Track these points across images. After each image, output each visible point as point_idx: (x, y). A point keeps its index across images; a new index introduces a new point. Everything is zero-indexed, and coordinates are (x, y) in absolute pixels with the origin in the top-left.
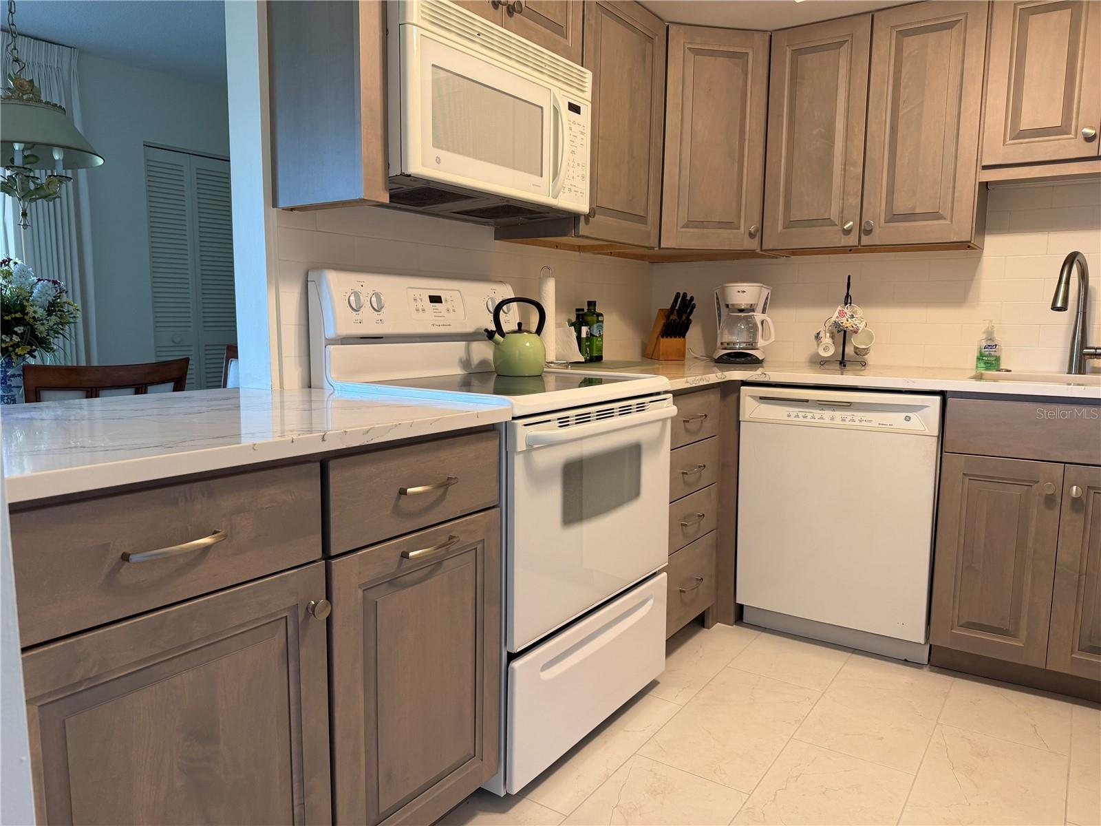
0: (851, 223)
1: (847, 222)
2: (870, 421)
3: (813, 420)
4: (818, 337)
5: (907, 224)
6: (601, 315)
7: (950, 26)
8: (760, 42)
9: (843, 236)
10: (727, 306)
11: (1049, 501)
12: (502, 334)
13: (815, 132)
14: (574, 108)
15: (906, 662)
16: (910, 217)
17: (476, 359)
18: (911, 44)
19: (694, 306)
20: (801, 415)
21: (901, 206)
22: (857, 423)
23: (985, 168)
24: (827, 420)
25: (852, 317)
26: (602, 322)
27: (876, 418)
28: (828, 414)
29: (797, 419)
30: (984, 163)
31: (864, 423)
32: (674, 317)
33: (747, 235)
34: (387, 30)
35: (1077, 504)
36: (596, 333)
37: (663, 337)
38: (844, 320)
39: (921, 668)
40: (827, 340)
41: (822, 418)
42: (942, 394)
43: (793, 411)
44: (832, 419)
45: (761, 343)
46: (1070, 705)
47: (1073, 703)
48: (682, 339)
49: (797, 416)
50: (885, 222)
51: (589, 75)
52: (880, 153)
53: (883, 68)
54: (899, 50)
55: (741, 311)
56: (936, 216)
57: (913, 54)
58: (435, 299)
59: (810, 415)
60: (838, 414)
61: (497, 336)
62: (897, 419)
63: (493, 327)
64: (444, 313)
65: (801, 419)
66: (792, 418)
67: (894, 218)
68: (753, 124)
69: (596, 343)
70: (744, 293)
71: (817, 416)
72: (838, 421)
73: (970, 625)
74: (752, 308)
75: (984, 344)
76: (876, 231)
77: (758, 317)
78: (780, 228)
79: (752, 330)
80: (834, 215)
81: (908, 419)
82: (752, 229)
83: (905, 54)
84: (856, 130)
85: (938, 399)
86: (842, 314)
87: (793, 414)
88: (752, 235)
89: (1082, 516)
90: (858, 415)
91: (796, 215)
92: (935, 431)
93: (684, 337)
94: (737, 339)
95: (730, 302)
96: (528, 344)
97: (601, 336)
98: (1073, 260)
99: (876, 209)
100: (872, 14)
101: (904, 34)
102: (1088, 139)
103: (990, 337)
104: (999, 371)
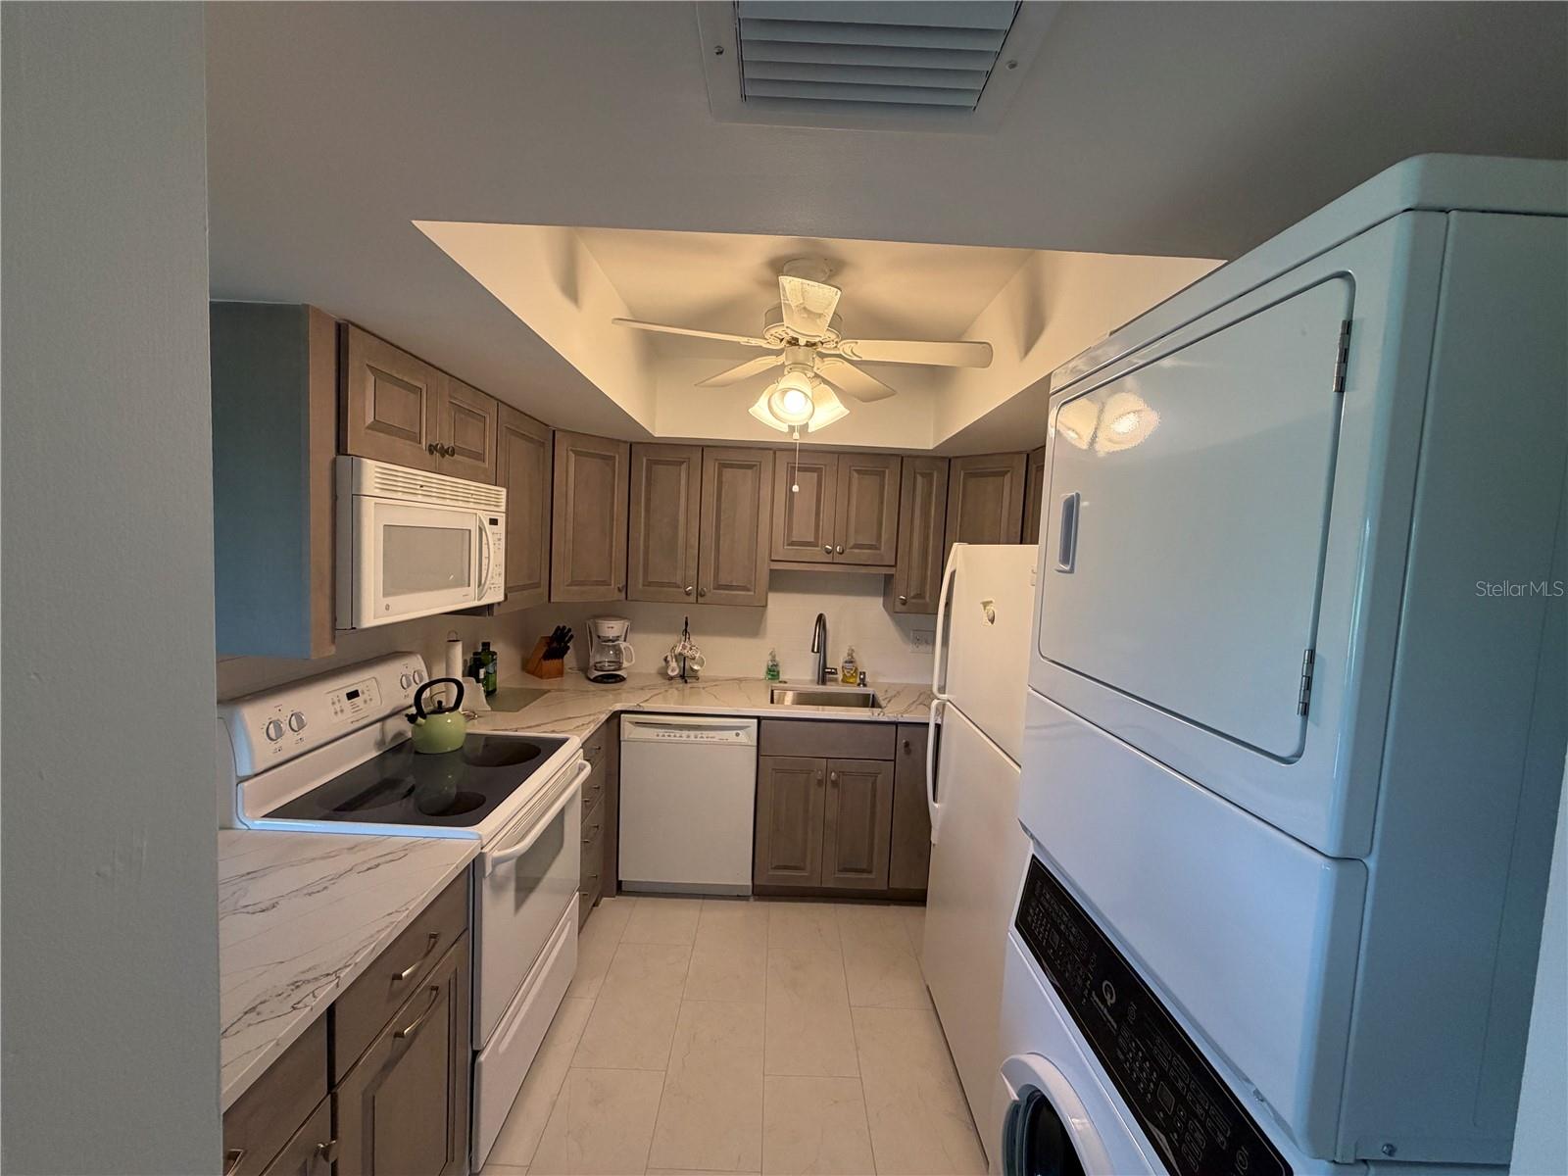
0: (691, 588)
1: (688, 587)
2: (713, 737)
3: (676, 738)
4: (666, 659)
5: (727, 592)
6: (495, 653)
7: (750, 467)
8: (623, 449)
9: (686, 596)
10: (599, 637)
11: (820, 783)
12: (424, 716)
14: (494, 522)
15: (739, 897)
16: (729, 587)
17: (390, 735)
18: (728, 473)
19: (572, 636)
20: (667, 734)
21: (724, 579)
22: (705, 739)
24: (685, 738)
25: (691, 649)
26: (496, 660)
27: (718, 735)
28: (685, 733)
29: (663, 738)
30: (773, 559)
31: (709, 739)
32: (555, 645)
33: (616, 590)
34: (336, 496)
35: (835, 784)
36: (491, 670)
37: (545, 660)
38: (683, 652)
39: (748, 900)
40: (673, 664)
41: (681, 736)
42: (759, 718)
43: (661, 731)
44: (688, 737)
45: (625, 664)
46: (833, 905)
47: (835, 903)
48: (560, 661)
49: (664, 736)
50: (713, 589)
51: (503, 492)
52: (708, 541)
53: (710, 488)
54: (720, 475)
55: (610, 640)
56: (746, 589)
57: (729, 480)
58: (353, 695)
59: (672, 734)
60: (692, 733)
61: (420, 720)
62: (730, 735)
63: (413, 711)
64: (362, 705)
65: (667, 738)
66: (660, 737)
67: (719, 587)
68: (619, 507)
69: (491, 679)
70: (612, 628)
71: (678, 735)
72: (692, 738)
73: (778, 868)
74: (617, 639)
75: (771, 663)
76: (708, 594)
77: (623, 645)
78: (640, 586)
79: (618, 651)
80: (678, 579)
81: (737, 735)
82: (621, 586)
83: (724, 479)
85: (756, 721)
86: (684, 647)
87: (660, 734)
88: (619, 590)
89: (836, 791)
90: (705, 733)
91: (652, 579)
92: (755, 744)
93: (562, 657)
94: (606, 659)
95: (601, 635)
96: (449, 721)
97: (495, 672)
98: (821, 619)
99: (707, 580)
100: (703, 448)
101: (723, 466)
102: (828, 552)
103: (773, 660)
104: (780, 682)
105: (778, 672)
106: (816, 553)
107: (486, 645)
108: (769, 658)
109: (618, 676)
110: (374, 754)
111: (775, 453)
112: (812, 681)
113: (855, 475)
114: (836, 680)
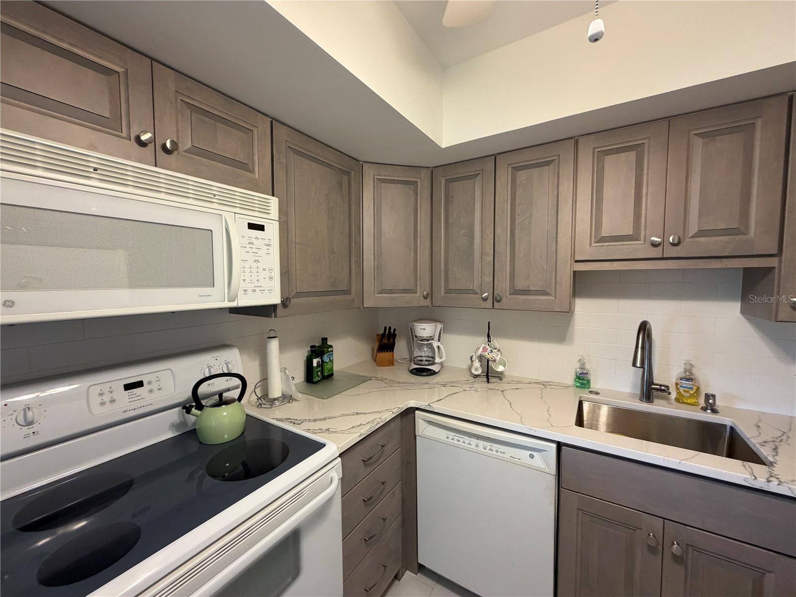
0: (487, 294)
1: (484, 293)
2: (504, 453)
3: (463, 444)
4: (471, 360)
5: (525, 297)
6: (331, 346)
7: (547, 164)
8: (425, 174)
9: (483, 302)
10: (416, 336)
12: (200, 407)
13: (462, 232)
14: (257, 227)
16: (526, 292)
18: (522, 176)
19: (396, 335)
20: (456, 438)
21: (520, 284)
22: (494, 453)
23: (577, 261)
24: (473, 446)
25: (492, 351)
26: (332, 351)
27: (510, 451)
28: (473, 442)
29: (453, 441)
30: (576, 259)
31: (499, 454)
32: (385, 341)
33: (422, 298)
36: (327, 359)
37: (379, 352)
38: (486, 353)
40: (477, 364)
41: (469, 444)
43: (450, 434)
44: (477, 447)
45: (437, 360)
48: (391, 353)
49: (453, 439)
50: (510, 294)
51: (275, 200)
52: (504, 248)
53: (504, 193)
54: (514, 180)
55: (425, 340)
56: (544, 293)
57: (523, 182)
58: (133, 386)
59: (462, 440)
60: (481, 444)
61: (194, 411)
62: (524, 454)
64: (145, 394)
65: (455, 442)
66: (450, 440)
67: (516, 292)
69: (327, 367)
70: (425, 330)
71: (467, 442)
72: (481, 448)
74: (432, 338)
75: (579, 371)
76: (504, 300)
77: (435, 344)
78: (443, 293)
79: (432, 348)
80: (476, 285)
81: (532, 456)
82: (425, 293)
83: (518, 182)
84: (488, 232)
85: (554, 446)
86: (485, 349)
87: (451, 437)
88: (425, 298)
90: (495, 446)
91: (452, 286)
92: (555, 472)
93: (393, 351)
95: (418, 334)
97: (331, 361)
98: (644, 329)
99: (503, 286)
100: (495, 156)
101: (516, 169)
102: (655, 245)
103: (582, 367)
104: (590, 392)
105: (589, 381)
106: (638, 248)
107: (324, 340)
108: (578, 365)
109: (430, 370)
110: (170, 435)
111: (577, 143)
112: (633, 395)
113: (698, 143)
114: (667, 399)
